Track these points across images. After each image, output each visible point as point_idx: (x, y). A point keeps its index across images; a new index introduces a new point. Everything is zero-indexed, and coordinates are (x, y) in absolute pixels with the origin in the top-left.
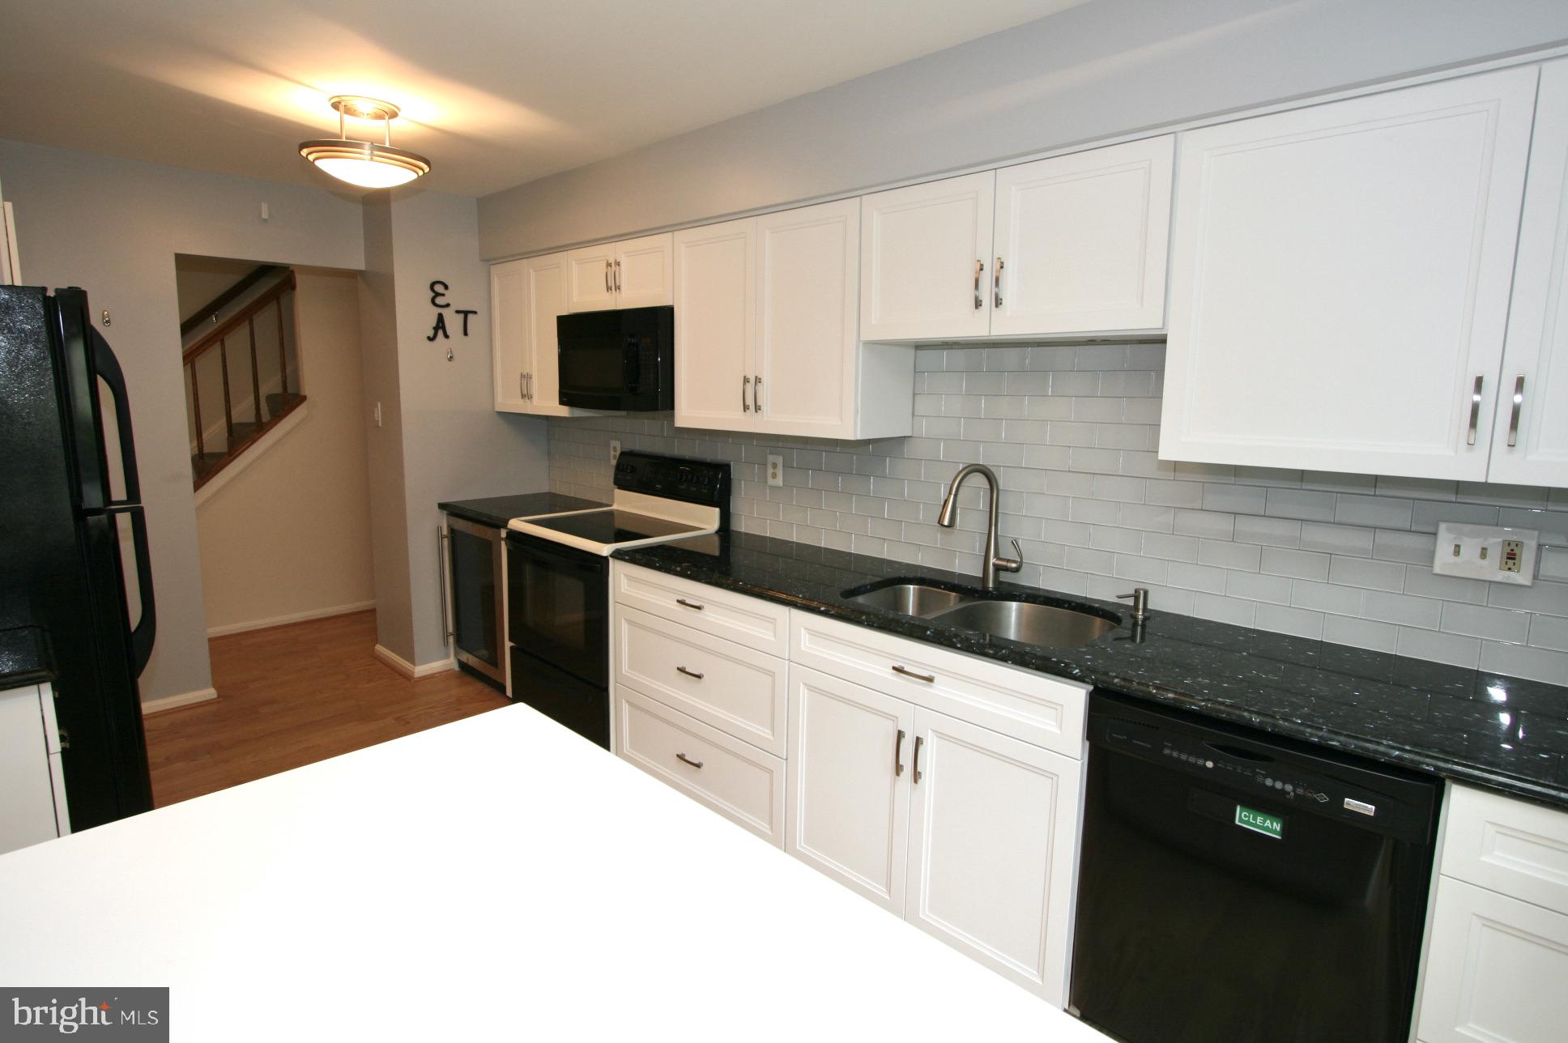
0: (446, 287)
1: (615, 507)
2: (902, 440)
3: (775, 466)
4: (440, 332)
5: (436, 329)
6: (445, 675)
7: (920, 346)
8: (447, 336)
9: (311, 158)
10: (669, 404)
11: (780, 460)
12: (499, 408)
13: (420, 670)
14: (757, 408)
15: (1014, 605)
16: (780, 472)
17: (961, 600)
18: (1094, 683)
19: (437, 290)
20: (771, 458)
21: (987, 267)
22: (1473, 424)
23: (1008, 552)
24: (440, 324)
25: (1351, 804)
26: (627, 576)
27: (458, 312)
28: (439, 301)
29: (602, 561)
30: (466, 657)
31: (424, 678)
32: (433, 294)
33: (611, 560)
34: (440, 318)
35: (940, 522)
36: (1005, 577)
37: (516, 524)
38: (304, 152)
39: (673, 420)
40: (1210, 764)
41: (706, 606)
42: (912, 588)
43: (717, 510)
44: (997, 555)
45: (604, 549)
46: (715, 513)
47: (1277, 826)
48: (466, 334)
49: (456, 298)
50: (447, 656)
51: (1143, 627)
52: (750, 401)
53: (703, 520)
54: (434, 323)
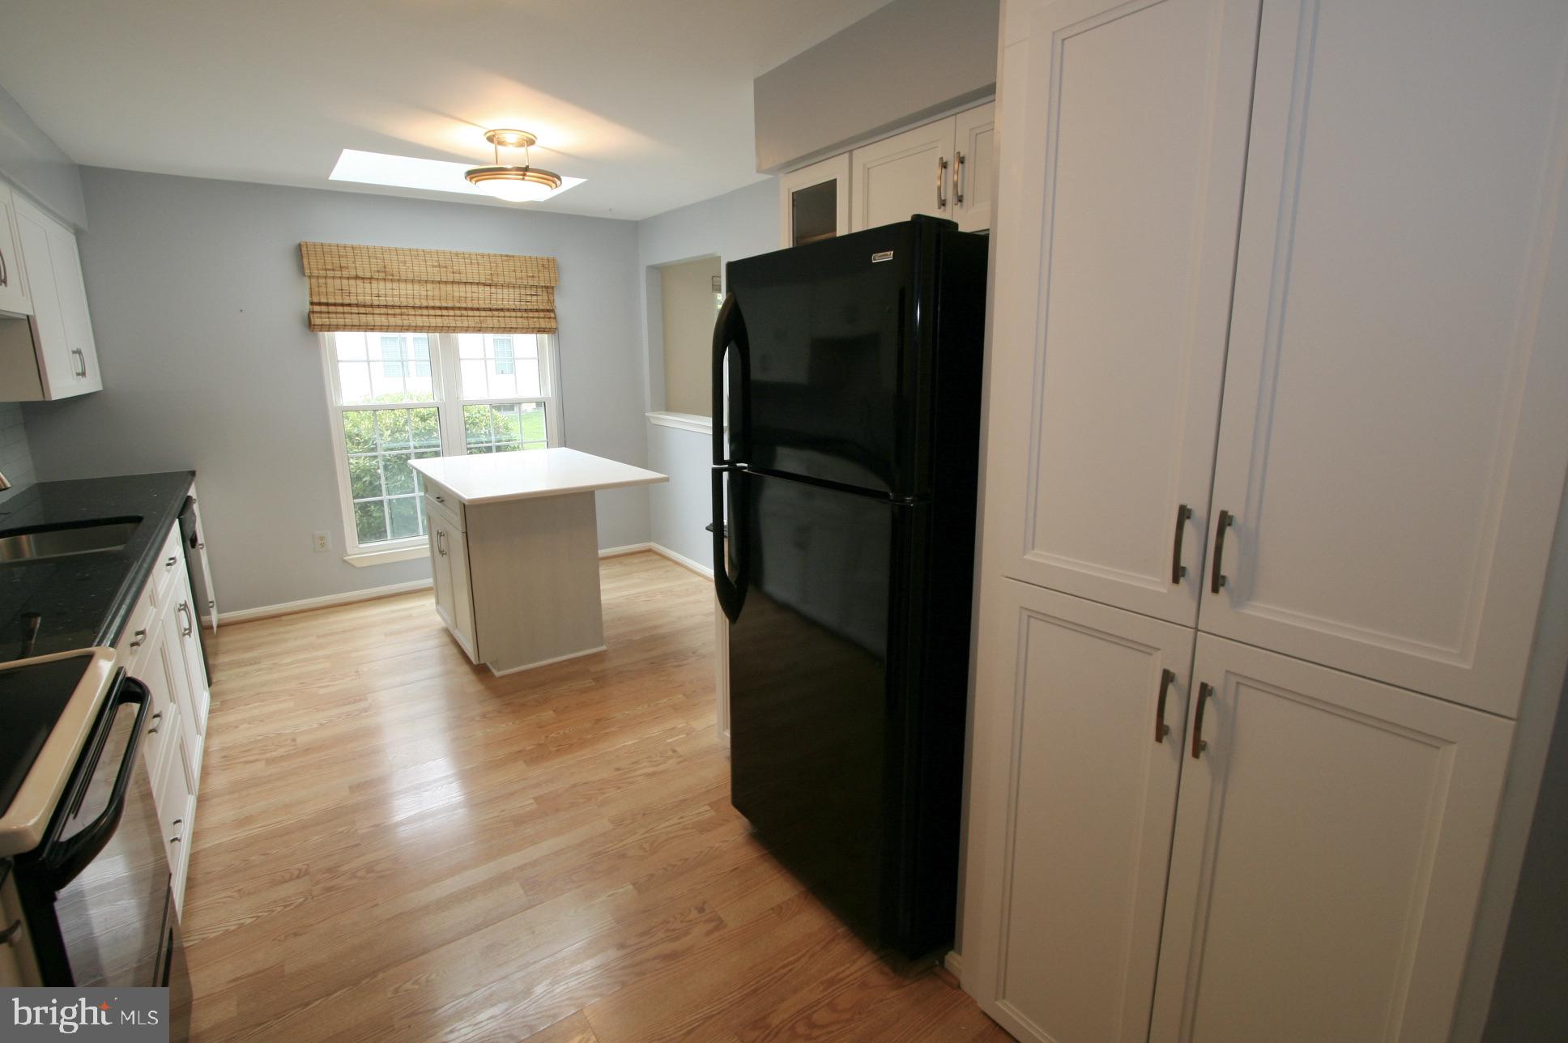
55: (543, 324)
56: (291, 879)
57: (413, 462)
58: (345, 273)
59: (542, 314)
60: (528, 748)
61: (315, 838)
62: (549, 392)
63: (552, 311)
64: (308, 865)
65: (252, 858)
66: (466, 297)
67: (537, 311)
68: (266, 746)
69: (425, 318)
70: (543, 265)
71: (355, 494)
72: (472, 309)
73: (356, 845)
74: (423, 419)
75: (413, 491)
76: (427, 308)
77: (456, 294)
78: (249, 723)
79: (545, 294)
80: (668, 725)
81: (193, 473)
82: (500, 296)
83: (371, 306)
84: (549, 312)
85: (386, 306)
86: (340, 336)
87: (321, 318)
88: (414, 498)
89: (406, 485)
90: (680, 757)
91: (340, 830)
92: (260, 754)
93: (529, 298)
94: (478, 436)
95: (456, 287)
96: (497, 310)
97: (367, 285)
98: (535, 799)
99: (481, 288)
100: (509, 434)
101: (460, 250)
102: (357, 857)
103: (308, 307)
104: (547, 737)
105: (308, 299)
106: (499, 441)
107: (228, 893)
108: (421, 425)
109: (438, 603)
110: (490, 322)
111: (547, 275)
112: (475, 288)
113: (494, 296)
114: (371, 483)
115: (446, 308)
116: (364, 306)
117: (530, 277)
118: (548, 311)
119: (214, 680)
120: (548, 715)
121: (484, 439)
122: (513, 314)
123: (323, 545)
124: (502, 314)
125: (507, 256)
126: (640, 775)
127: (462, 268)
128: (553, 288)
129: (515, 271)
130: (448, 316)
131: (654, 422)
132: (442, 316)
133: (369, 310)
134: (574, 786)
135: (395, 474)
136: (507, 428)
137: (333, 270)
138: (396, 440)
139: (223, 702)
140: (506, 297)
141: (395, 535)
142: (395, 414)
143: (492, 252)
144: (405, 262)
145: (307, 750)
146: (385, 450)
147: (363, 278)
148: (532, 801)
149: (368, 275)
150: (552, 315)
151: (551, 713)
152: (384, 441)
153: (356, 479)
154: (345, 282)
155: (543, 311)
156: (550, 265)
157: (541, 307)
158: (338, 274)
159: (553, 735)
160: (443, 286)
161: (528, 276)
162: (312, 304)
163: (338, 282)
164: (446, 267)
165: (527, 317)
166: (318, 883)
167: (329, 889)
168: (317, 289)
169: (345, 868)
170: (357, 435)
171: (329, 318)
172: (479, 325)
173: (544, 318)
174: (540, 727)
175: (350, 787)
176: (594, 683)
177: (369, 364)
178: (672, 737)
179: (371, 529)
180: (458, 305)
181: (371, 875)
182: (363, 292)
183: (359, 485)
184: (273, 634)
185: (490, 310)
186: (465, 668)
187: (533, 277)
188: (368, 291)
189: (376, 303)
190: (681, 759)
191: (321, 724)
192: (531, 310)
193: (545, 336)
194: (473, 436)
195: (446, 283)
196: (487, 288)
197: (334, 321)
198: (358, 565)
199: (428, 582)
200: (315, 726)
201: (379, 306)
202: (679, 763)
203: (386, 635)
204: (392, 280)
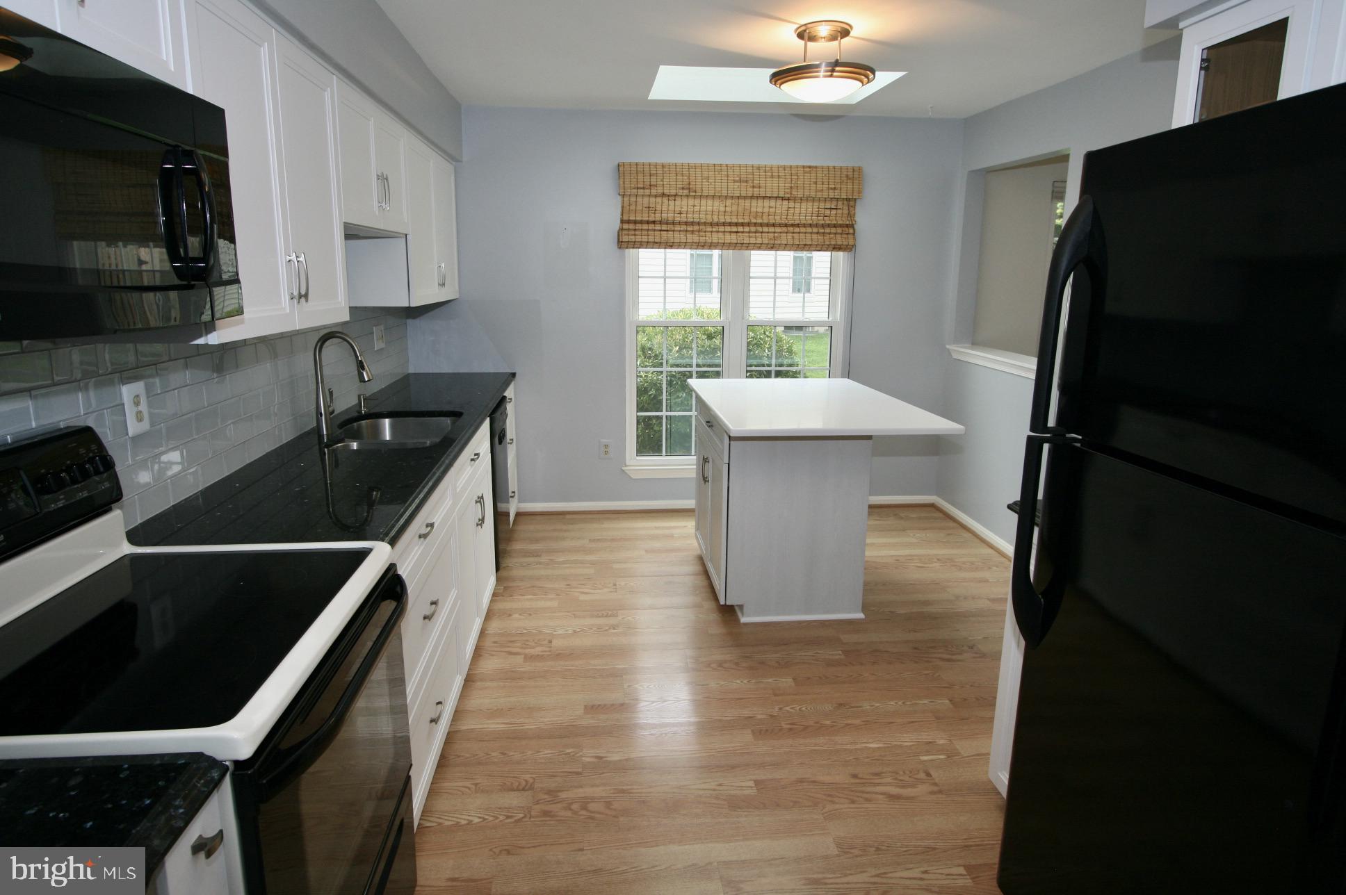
3: (137, 400)
11: (141, 389)
16: (145, 408)
55: (839, 240)
56: (518, 790)
57: (694, 382)
58: (654, 191)
59: (839, 230)
60: (759, 717)
61: (546, 752)
62: (838, 316)
63: (852, 226)
64: (534, 779)
65: (494, 754)
66: (763, 213)
67: (835, 226)
68: (528, 641)
69: (721, 235)
70: (847, 176)
71: (640, 407)
72: (768, 225)
73: (578, 773)
74: (710, 337)
75: (691, 410)
76: (724, 224)
77: (754, 209)
78: (520, 615)
79: (846, 208)
80: (925, 737)
81: (514, 375)
82: (797, 211)
83: (673, 223)
84: (849, 227)
85: (686, 223)
86: (643, 253)
87: (628, 235)
88: (691, 416)
89: (686, 402)
90: (935, 784)
91: (568, 751)
92: (522, 648)
93: (828, 212)
94: (760, 359)
95: (754, 202)
96: (793, 225)
97: (672, 203)
98: (757, 782)
99: (779, 202)
100: (792, 358)
101: (762, 162)
102: (576, 787)
103: (617, 225)
104: (780, 709)
105: (619, 217)
106: (781, 365)
107: (468, 784)
108: (707, 343)
109: (697, 528)
110: (784, 239)
111: (850, 186)
112: (773, 203)
113: (791, 211)
114: (655, 397)
115: (743, 225)
116: (667, 224)
117: (831, 189)
118: (847, 226)
119: (503, 565)
120: (786, 682)
121: (766, 362)
122: (809, 230)
123: (606, 453)
124: (797, 230)
125: (810, 167)
126: (881, 794)
127: (762, 183)
128: (855, 200)
129: (816, 183)
130: (743, 232)
131: (955, 356)
132: (737, 232)
133: (671, 227)
134: (801, 781)
135: (678, 391)
136: (790, 351)
137: (644, 188)
138: (682, 357)
139: (506, 588)
140: (803, 212)
141: (670, 451)
142: (686, 331)
143: (794, 163)
144: (708, 178)
145: (559, 656)
146: (672, 366)
147: (669, 196)
148: (752, 784)
149: (673, 192)
150: (851, 231)
151: (790, 680)
152: (673, 356)
153: (641, 391)
154: (652, 200)
155: (841, 226)
156: (854, 176)
157: (840, 222)
158: (647, 192)
159: (788, 708)
160: (741, 201)
161: (829, 189)
162: (622, 222)
163: (646, 199)
164: (747, 182)
165: (824, 233)
166: (537, 803)
167: (546, 813)
168: (628, 207)
169: (563, 795)
170: (650, 349)
171: (635, 235)
172: (772, 242)
173: (841, 234)
174: (776, 695)
175: (586, 706)
176: (843, 657)
177: (665, 280)
178: (928, 753)
179: (649, 443)
180: (754, 221)
181: (583, 812)
182: (667, 209)
183: (645, 398)
184: (555, 530)
185: (786, 225)
186: (709, 605)
187: (835, 188)
188: (672, 208)
189: (677, 220)
190: (936, 789)
191: (575, 632)
192: (829, 226)
193: (841, 254)
194: (756, 357)
195: (745, 198)
196: (786, 203)
197: (638, 239)
198: (633, 476)
199: (690, 503)
200: (570, 632)
201: (680, 223)
202: (932, 793)
203: (647, 551)
204: (694, 197)
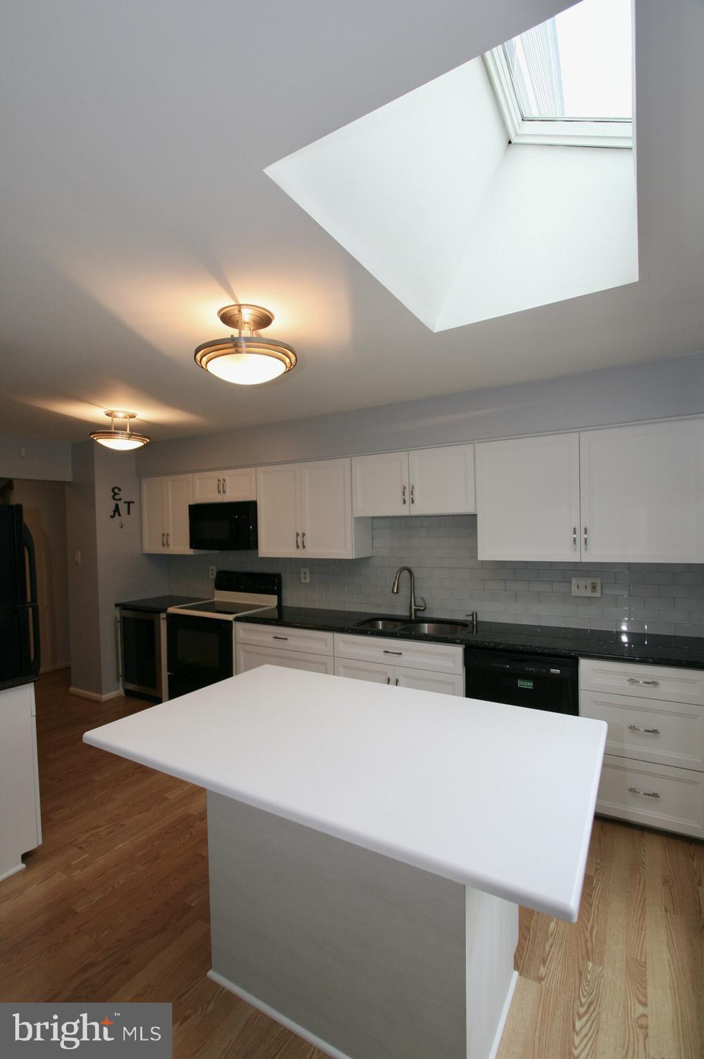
0: (120, 490)
1: (215, 599)
2: (368, 558)
3: (305, 573)
4: (117, 513)
5: (115, 512)
6: (118, 699)
7: (373, 518)
8: (120, 515)
9: (95, 438)
10: (256, 546)
11: (307, 571)
12: (145, 552)
13: (105, 697)
14: (304, 547)
15: (426, 625)
16: (308, 575)
17: (403, 625)
18: (465, 644)
19: (115, 492)
20: (303, 570)
21: (407, 488)
22: (575, 543)
23: (420, 602)
24: (117, 509)
25: (553, 671)
26: (244, 630)
27: (125, 502)
28: (117, 497)
29: (229, 623)
30: (131, 687)
31: (107, 701)
32: (113, 494)
33: (233, 622)
34: (117, 506)
35: (393, 592)
36: (420, 614)
37: (172, 610)
38: (92, 436)
39: (257, 554)
40: (508, 666)
41: (289, 638)
42: (380, 622)
43: (276, 596)
44: (415, 605)
45: (230, 617)
46: (275, 598)
47: (531, 684)
48: (129, 513)
49: (124, 495)
50: (118, 688)
51: (476, 627)
52: (300, 544)
53: (270, 601)
54: (113, 509)
80: (88, 870)
90: (76, 845)
178: (84, 860)
190: (74, 843)
